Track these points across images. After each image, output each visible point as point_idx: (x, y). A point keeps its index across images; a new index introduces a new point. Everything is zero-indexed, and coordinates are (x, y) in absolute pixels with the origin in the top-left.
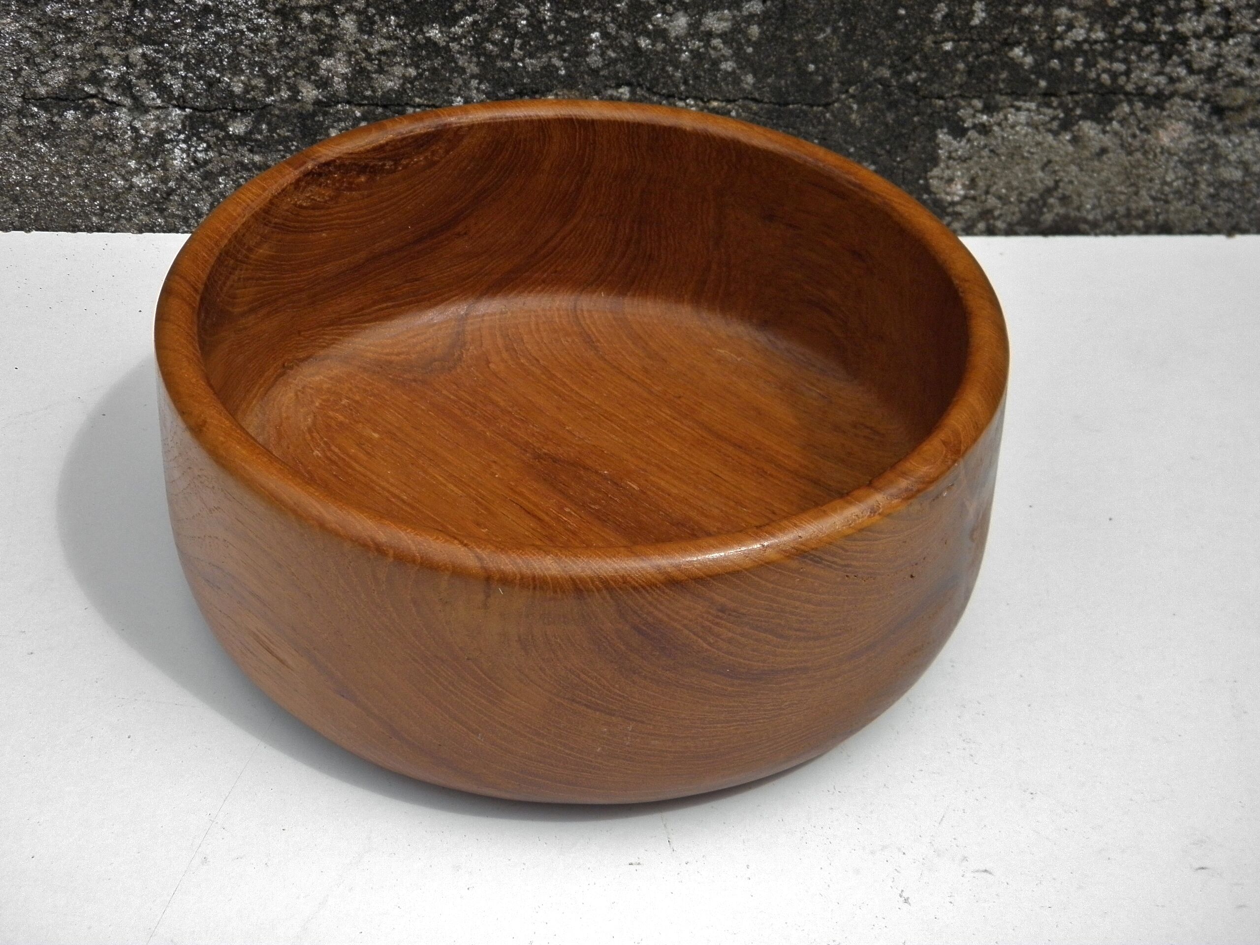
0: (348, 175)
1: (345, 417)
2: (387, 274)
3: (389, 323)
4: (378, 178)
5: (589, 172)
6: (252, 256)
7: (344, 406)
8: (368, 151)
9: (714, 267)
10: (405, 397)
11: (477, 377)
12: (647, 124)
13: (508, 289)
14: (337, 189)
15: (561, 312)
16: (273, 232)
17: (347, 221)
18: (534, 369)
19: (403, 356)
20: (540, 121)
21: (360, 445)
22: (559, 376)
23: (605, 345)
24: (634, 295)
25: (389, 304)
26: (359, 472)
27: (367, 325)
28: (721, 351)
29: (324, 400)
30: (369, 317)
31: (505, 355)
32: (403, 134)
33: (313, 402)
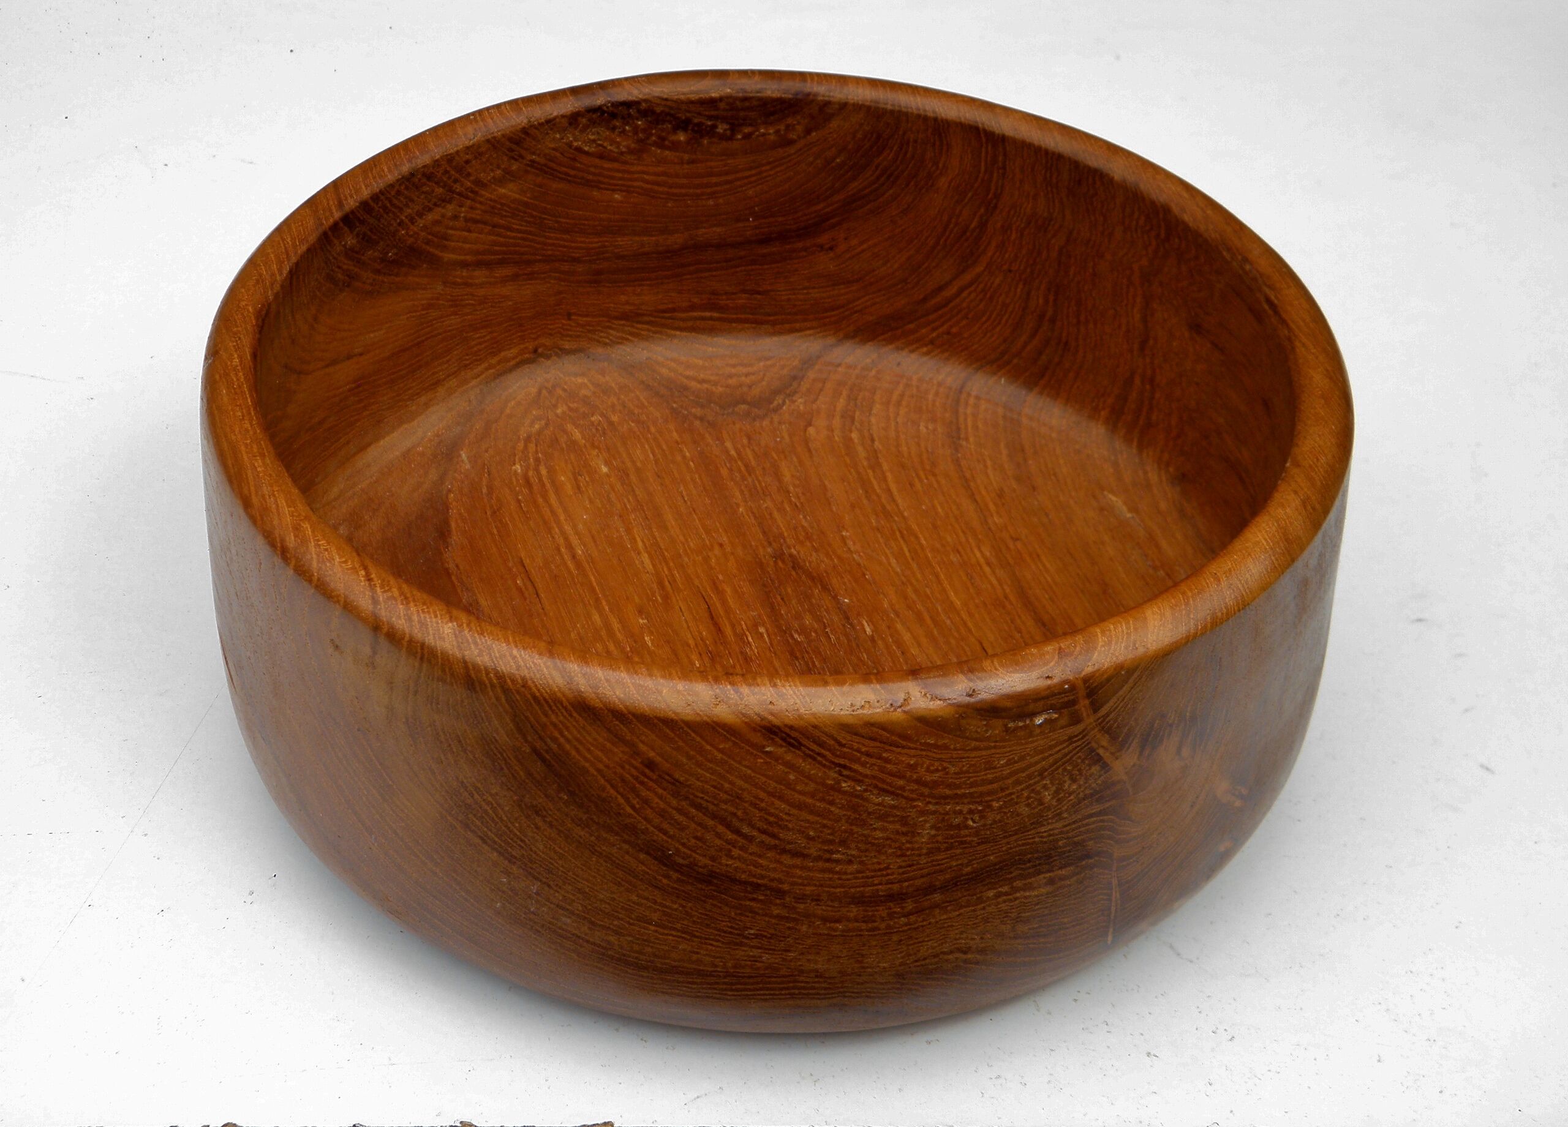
0: (660, 126)
1: (584, 437)
2: (714, 273)
3: (709, 339)
4: (705, 142)
5: (996, 207)
6: (483, 193)
7: (592, 423)
8: (692, 102)
9: (1137, 381)
10: (675, 434)
11: (782, 438)
12: (1070, 159)
13: (884, 340)
14: (641, 141)
15: (941, 390)
16: (527, 172)
17: (656, 188)
18: (860, 449)
19: (706, 386)
20: (936, 119)
21: (576, 475)
22: (885, 467)
23: (972, 447)
24: (1041, 393)
25: (716, 315)
26: (550, 506)
27: (678, 333)
28: (1114, 498)
29: (570, 409)
30: (681, 324)
31: (837, 422)
32: (746, 92)
33: (555, 406)
